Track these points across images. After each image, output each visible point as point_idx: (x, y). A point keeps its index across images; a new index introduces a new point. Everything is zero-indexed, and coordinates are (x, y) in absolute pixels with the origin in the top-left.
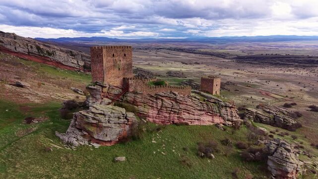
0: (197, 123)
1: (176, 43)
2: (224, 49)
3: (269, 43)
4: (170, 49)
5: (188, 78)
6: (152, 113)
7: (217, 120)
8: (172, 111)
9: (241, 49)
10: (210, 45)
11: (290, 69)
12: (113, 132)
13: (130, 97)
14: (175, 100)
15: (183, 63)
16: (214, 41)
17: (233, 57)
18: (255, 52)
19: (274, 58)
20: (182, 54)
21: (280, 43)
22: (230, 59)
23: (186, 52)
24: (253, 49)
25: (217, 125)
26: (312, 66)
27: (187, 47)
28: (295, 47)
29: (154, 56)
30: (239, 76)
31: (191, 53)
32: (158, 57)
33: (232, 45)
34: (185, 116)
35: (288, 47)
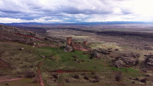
0: (83, 50)
1: (71, 25)
2: (93, 28)
3: (112, 25)
4: (69, 29)
5: (78, 42)
6: (75, 48)
7: (87, 50)
8: (78, 48)
9: (100, 28)
10: (87, 26)
11: (116, 37)
12: (71, 50)
13: (72, 45)
14: (79, 46)
15: (75, 35)
16: (88, 24)
17: (96, 32)
18: (105, 30)
19: (112, 32)
20: (75, 31)
21: (116, 25)
22: (94, 33)
23: (76, 30)
24: (105, 28)
25: (87, 51)
26: (124, 36)
27: (76, 27)
28: (122, 27)
29: (62, 32)
30: (97, 40)
31: (78, 30)
32: (64, 33)
33: (96, 26)
34: (81, 49)
35: (120, 27)
